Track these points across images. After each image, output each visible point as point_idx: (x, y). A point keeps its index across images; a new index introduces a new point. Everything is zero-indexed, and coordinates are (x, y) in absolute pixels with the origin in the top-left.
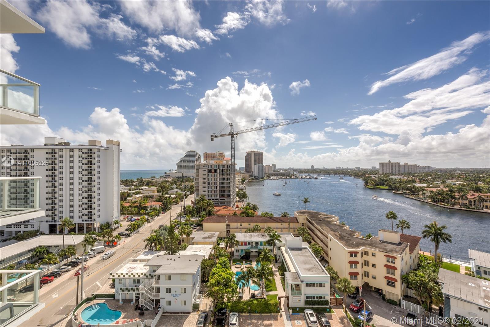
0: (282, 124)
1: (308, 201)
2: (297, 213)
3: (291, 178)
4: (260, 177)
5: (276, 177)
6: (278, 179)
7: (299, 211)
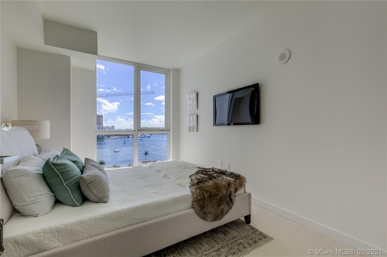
0: (127, 94)
1: (148, 154)
2: (140, 163)
3: (129, 137)
4: (100, 137)
5: (115, 137)
6: (117, 138)
7: (142, 161)
